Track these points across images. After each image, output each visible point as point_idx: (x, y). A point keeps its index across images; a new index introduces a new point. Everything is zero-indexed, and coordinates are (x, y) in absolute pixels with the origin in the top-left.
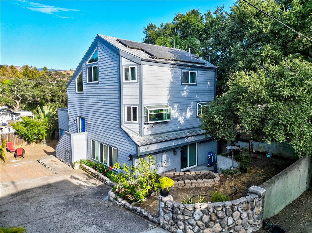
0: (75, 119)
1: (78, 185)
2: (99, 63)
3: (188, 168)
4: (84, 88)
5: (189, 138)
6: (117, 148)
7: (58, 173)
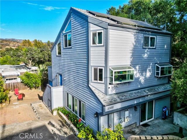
0: (56, 75)
1: (53, 133)
2: (72, 31)
3: (146, 121)
4: (62, 52)
5: (149, 96)
6: (85, 103)
7: (41, 119)
